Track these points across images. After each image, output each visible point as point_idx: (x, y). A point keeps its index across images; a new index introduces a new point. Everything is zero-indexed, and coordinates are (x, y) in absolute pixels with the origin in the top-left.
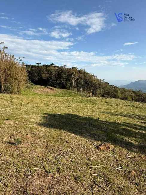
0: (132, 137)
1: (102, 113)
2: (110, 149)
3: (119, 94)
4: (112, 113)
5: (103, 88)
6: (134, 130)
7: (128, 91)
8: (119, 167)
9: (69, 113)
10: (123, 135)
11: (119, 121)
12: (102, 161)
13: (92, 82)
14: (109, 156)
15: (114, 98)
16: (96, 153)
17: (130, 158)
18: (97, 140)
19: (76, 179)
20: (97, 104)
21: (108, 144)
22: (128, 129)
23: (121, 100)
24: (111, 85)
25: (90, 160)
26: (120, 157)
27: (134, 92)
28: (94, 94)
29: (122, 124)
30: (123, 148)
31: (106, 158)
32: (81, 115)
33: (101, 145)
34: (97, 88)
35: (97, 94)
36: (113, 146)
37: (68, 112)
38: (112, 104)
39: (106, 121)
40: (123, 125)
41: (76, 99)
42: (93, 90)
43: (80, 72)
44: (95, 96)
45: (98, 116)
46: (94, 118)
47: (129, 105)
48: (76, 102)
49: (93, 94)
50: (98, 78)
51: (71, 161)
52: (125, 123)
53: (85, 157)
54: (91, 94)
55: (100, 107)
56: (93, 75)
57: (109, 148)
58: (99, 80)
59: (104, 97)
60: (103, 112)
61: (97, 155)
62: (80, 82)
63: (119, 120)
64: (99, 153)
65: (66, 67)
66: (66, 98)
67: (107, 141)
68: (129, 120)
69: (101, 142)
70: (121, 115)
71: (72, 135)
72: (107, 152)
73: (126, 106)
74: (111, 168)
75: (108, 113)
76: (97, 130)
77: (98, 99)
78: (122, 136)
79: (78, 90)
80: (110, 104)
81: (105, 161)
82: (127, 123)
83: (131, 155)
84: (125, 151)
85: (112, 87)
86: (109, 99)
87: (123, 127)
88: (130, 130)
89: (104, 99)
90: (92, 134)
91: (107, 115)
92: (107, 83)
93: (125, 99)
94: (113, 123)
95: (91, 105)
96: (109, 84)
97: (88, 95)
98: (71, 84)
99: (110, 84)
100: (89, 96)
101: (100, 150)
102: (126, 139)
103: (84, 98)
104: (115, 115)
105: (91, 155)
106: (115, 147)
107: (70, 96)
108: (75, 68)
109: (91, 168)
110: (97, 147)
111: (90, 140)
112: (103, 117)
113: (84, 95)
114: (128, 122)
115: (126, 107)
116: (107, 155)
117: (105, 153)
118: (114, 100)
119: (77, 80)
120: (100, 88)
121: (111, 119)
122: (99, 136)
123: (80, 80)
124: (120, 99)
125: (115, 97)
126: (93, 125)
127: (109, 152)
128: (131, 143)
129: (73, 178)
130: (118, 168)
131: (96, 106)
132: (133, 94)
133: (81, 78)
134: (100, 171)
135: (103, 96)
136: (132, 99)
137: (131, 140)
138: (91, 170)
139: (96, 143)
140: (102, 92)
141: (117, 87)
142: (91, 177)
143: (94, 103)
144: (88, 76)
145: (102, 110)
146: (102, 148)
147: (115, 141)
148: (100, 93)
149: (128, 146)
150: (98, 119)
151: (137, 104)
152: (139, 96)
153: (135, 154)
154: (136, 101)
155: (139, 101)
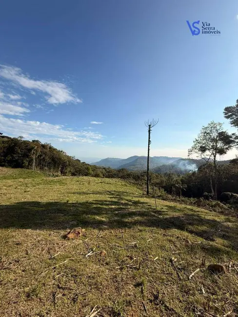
0: (103, 214)
1: (73, 195)
2: (81, 235)
3: (91, 171)
4: (83, 192)
5: (73, 166)
6: (105, 207)
7: (100, 168)
8: (89, 252)
9: (26, 200)
10: (95, 214)
11: (91, 200)
12: (70, 253)
13: (60, 159)
14: (79, 245)
15: (86, 175)
16: (62, 245)
17: (101, 237)
18: (64, 228)
19: (28, 296)
20: (66, 184)
21: (78, 229)
22: (100, 207)
23: (92, 178)
25: (54, 258)
26: (91, 240)
27: (104, 168)
28: (63, 173)
29: (94, 202)
30: (94, 228)
31: (75, 247)
32: (44, 200)
33: (69, 233)
34: (66, 166)
35: (66, 172)
36: (84, 230)
37: (23, 200)
38: (83, 183)
39: (77, 203)
40: (95, 204)
41: (38, 180)
42: (62, 168)
43: (43, 146)
44: (64, 175)
45: (68, 199)
46: (62, 202)
47: (101, 182)
48: (38, 184)
49: (62, 173)
50: (67, 154)
51: (23, 271)
52: (97, 201)
53: (47, 256)
54: (59, 173)
55: (70, 187)
56: (62, 151)
57: (80, 233)
59: (75, 175)
60: (74, 193)
61: (64, 248)
62: (44, 158)
63: (91, 198)
64: (67, 243)
65: (23, 139)
66: (22, 180)
67: (77, 226)
69: (69, 228)
70: (92, 194)
71: (29, 231)
72: (77, 239)
73: (98, 183)
74: (81, 257)
75: (80, 193)
76: (65, 215)
77: (68, 178)
78: (93, 216)
79: (41, 169)
80: (82, 183)
81: (73, 251)
82: (99, 201)
83: (102, 234)
84: (96, 231)
85: (83, 164)
86: (81, 177)
87: (95, 206)
88: (102, 208)
89: (75, 178)
90: (59, 223)
91: (78, 196)
92: (78, 161)
93: (97, 176)
94: (84, 203)
95: (58, 186)
97: (56, 174)
98: (30, 162)
99: (81, 162)
100: (57, 176)
101: (69, 239)
102: (98, 217)
103: (51, 178)
104: (87, 194)
105: (55, 251)
106: (86, 230)
107: (29, 177)
108: (37, 141)
109: (55, 268)
110: (65, 237)
111: (55, 231)
112: (73, 199)
113: (50, 175)
114: (99, 199)
115: (97, 185)
116: (76, 242)
117: (74, 241)
118: (85, 177)
119: (41, 156)
120: (70, 165)
121: (82, 199)
122: (68, 223)
123: (44, 156)
124: (92, 176)
126: (60, 211)
127: (79, 238)
128: (102, 221)
129: (23, 297)
130: (89, 254)
131: (65, 187)
132: (104, 170)
133: (45, 154)
134: (66, 268)
135: (73, 174)
136: (103, 175)
137: (103, 218)
138: (55, 271)
139: (63, 233)
140: (72, 170)
141: (88, 164)
142: (53, 281)
143: (63, 183)
144: (55, 152)
145: (73, 191)
146: (71, 236)
147: (85, 224)
148: (70, 171)
149: (98, 225)
150: (68, 201)
151: (107, 180)
152: (109, 172)
153: (107, 232)
154: (107, 177)
155: (108, 177)
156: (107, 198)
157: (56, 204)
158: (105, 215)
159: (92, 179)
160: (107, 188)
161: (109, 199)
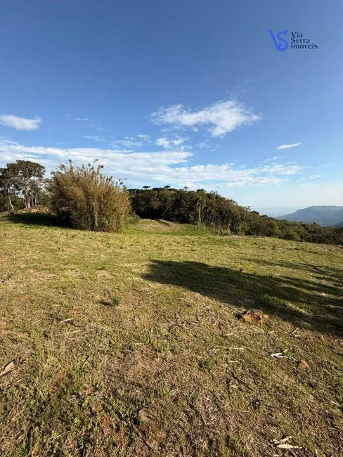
0: (302, 302)
1: (248, 262)
2: (262, 321)
3: (277, 230)
4: (264, 261)
5: (248, 221)
6: (304, 291)
7: (294, 225)
8: (277, 352)
9: (193, 260)
10: (284, 297)
11: (277, 275)
12: (247, 340)
13: (230, 211)
14: (259, 334)
15: (268, 236)
16: (236, 326)
17: (298, 338)
18: (238, 305)
19: (201, 366)
20: (238, 246)
21: (257, 313)
22: (294, 289)
23: (280, 241)
24: (263, 216)
25: (226, 337)
26: (279, 336)
27: (303, 225)
28: (234, 231)
29: (284, 279)
30: (284, 320)
31: (253, 336)
32: (212, 263)
33: (245, 313)
34: (238, 221)
35: (238, 230)
36: (266, 316)
37: (191, 260)
38: (265, 247)
39: (254, 275)
40: (286, 282)
41: (204, 238)
42: (233, 224)
43: (209, 196)
44: (235, 234)
45: (241, 266)
46: (234, 269)
47: (296, 249)
48: (205, 243)
49: (231, 230)
50: (239, 204)
51: (195, 336)
52: (288, 278)
53: (217, 331)
54: (229, 231)
55: (244, 251)
56: (231, 201)
57: (260, 319)
58: (241, 209)
59: (251, 234)
60: (250, 260)
61: (238, 330)
62: (210, 211)
63: (278, 272)
64: (242, 326)
65: (188, 190)
66: (188, 237)
67: (256, 307)
68: (296, 274)
69: (245, 308)
70: (280, 265)
71: (197, 295)
72: (256, 325)
73: (291, 249)
74: (264, 353)
75: (257, 262)
76: (238, 288)
77: (240, 238)
78: (282, 301)
79: (208, 224)
80: (261, 247)
81: (251, 339)
82: (294, 279)
83: (298, 333)
84: (288, 326)
85: (263, 218)
86: (260, 238)
87: (285, 285)
88: (299, 291)
89: (251, 238)
90: (230, 295)
91: (256, 265)
92: (256, 213)
93: (288, 237)
94: (266, 277)
95: (228, 249)
96: (258, 213)
97: (224, 232)
98: (196, 216)
99: (261, 214)
100: (226, 235)
101: (244, 321)
102: (290, 305)
103: (218, 237)
104: (271, 264)
105: (227, 329)
106: (270, 317)
107: (195, 234)
108: (202, 190)
109: (227, 350)
110: (239, 316)
111: (226, 304)
112: (249, 268)
113: (217, 233)
114: (294, 276)
115: (289, 252)
116: (256, 330)
117: (251, 326)
118: (267, 239)
119: (206, 208)
120: (243, 220)
121: (263, 270)
122: (242, 299)
123: (210, 208)
124: (279, 238)
125: (270, 235)
126: (232, 281)
127: (259, 325)
128: (301, 313)
129: (196, 364)
130: (276, 355)
131: (237, 250)
132: (302, 230)
133: (211, 205)
134: (242, 356)
135: (248, 233)
136: (302, 237)
137: (301, 308)
138: (227, 354)
139: (236, 310)
140: (246, 227)
141: (272, 219)
142: (226, 365)
143: (234, 245)
144: (222, 203)
145: (248, 257)
146: (246, 317)
147: (270, 309)
148: (243, 229)
149: (293, 317)
150: (241, 270)
151: (311, 246)
152: (314, 232)
153: (308, 333)
154: (308, 240)
155: (313, 240)
156: (311, 277)
157: (225, 270)
158: (306, 305)
159: (277, 241)
160: (310, 259)
161: (314, 280)
